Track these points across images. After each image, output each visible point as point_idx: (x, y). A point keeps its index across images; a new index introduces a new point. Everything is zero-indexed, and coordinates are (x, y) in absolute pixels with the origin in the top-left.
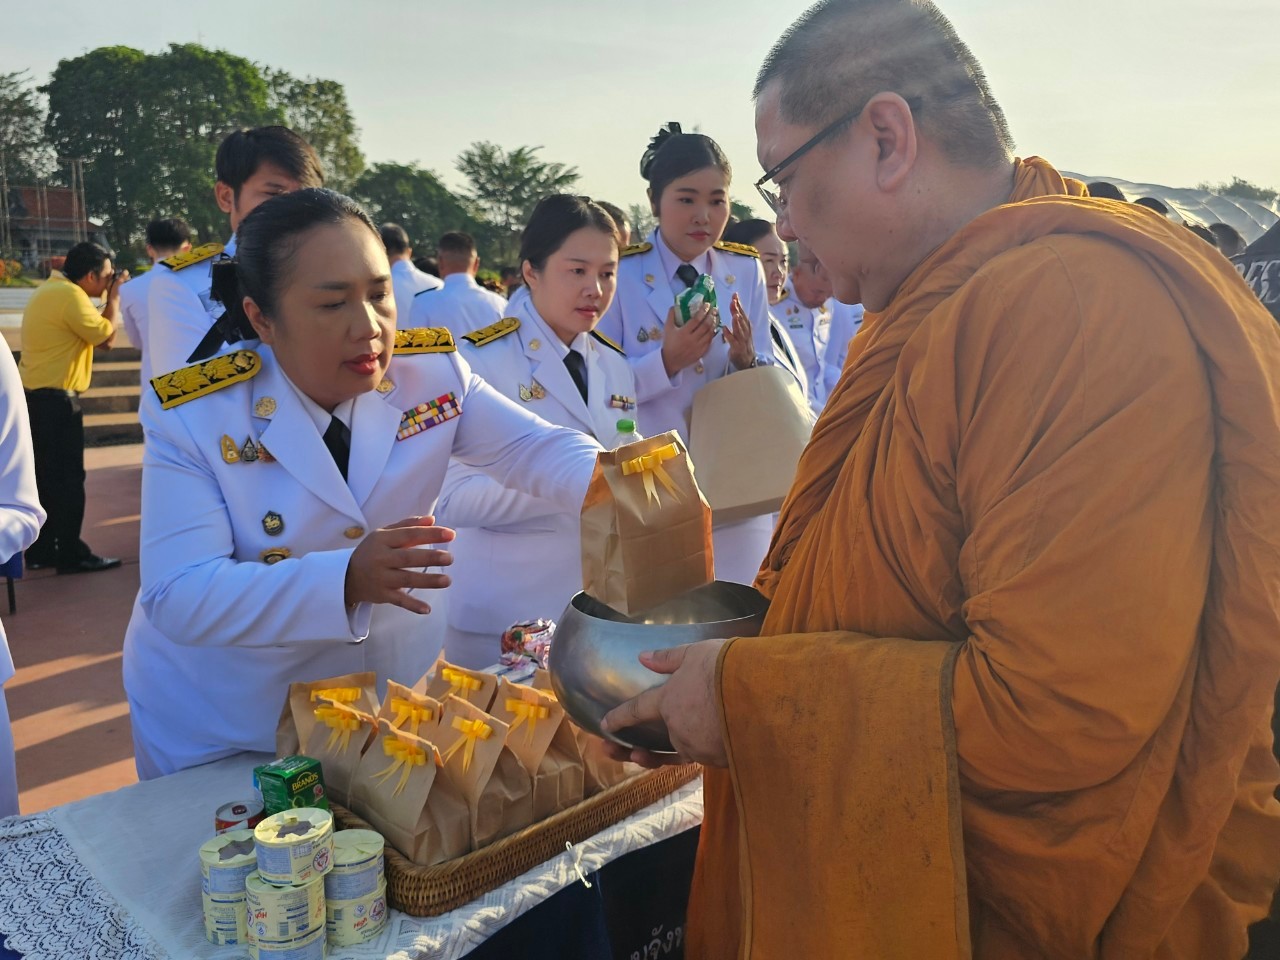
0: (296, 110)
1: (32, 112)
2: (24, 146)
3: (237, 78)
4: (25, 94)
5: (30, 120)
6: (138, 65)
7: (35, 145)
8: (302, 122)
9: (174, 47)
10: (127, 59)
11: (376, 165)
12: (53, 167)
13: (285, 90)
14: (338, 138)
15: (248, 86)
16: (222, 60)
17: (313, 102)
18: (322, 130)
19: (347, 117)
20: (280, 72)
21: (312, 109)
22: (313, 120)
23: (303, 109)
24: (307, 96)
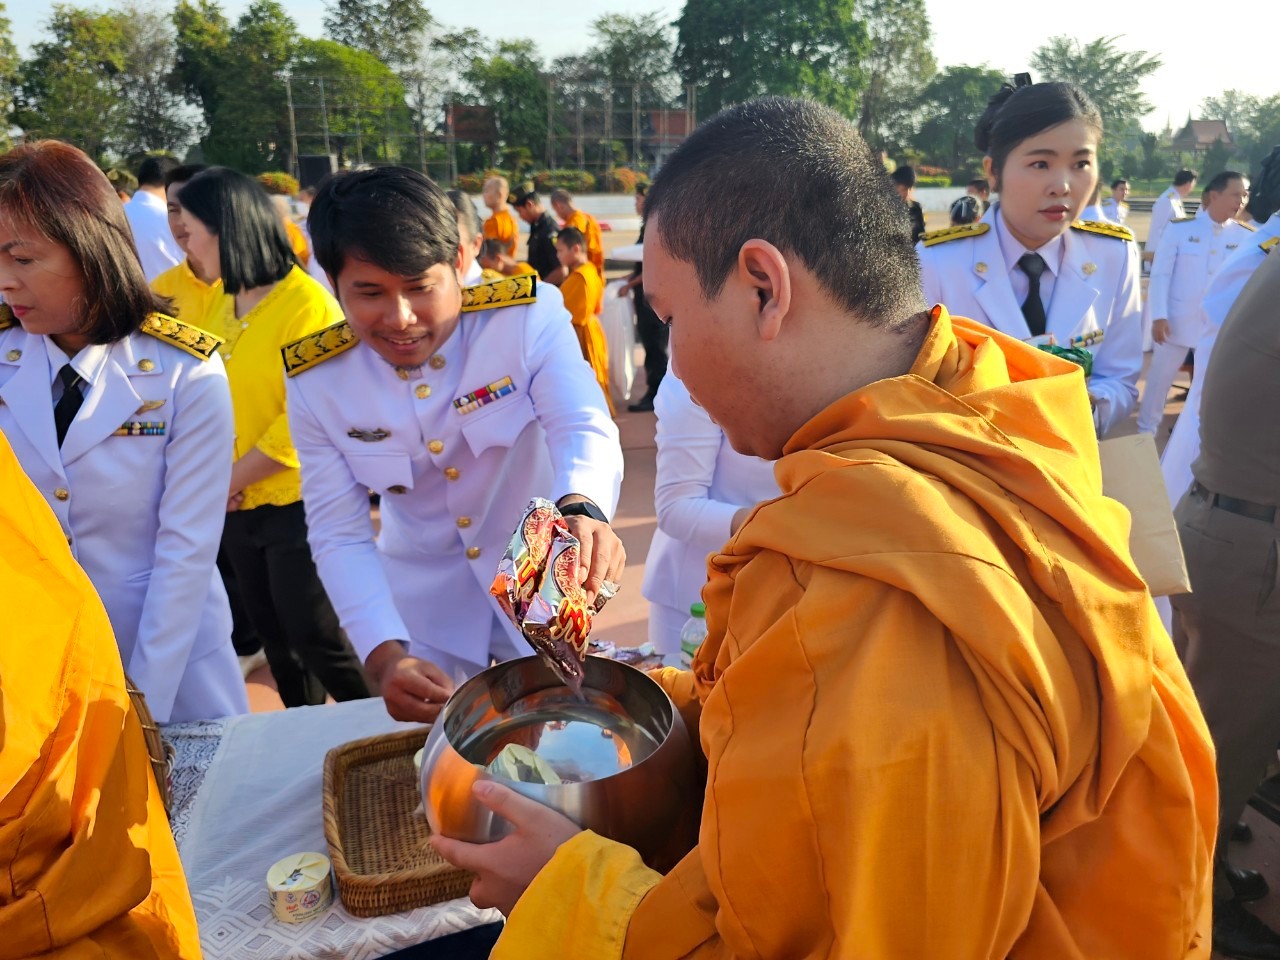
0: (879, 21)
1: (663, 45)
2: (657, 75)
4: (659, 30)
5: (662, 52)
7: (664, 73)
8: (883, 33)
11: (947, 68)
12: (677, 92)
14: (914, 44)
17: (894, 11)
18: (900, 39)
19: (924, 23)
21: (893, 18)
22: (893, 29)
23: (885, 19)
24: (889, 5)
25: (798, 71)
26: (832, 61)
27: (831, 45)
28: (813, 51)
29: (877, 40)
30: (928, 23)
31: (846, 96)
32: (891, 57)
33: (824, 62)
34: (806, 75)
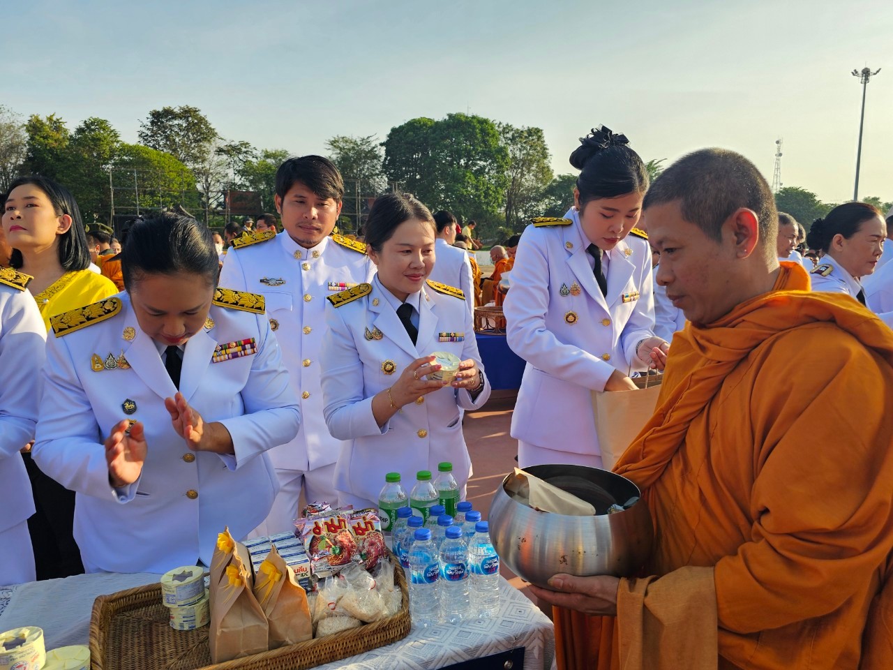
0: (515, 147)
1: (376, 157)
2: (372, 175)
3: (482, 131)
4: (374, 148)
5: (375, 161)
6: (431, 127)
7: (378, 175)
8: (518, 154)
9: (450, 116)
10: (425, 125)
11: (560, 176)
12: (385, 186)
13: (509, 135)
14: (538, 161)
15: (488, 134)
16: (475, 121)
17: (525, 141)
18: (529, 158)
19: (544, 149)
20: (507, 125)
21: (524, 145)
22: (525, 152)
23: (519, 146)
24: (522, 138)
25: (465, 176)
26: (487, 170)
27: (486, 161)
28: (475, 165)
29: (514, 158)
30: (547, 149)
31: (496, 192)
32: (524, 168)
33: (481, 171)
34: (470, 178)
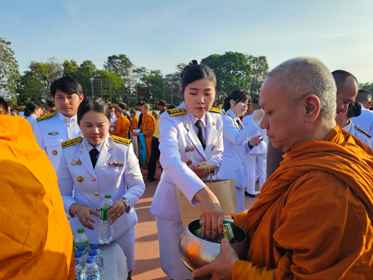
0: (254, 64)
3: (240, 58)
6: (218, 58)
8: (255, 68)
9: (226, 53)
10: (216, 57)
13: (252, 60)
14: (264, 70)
15: (242, 60)
16: (237, 54)
17: (258, 62)
18: (260, 69)
19: (267, 65)
20: (251, 55)
21: (258, 64)
22: (258, 66)
23: (256, 64)
24: (257, 61)
25: (232, 77)
26: (242, 75)
27: (241, 71)
28: (236, 73)
29: (254, 69)
30: (268, 65)
31: (246, 84)
32: (258, 74)
33: (239, 75)
34: (234, 78)
